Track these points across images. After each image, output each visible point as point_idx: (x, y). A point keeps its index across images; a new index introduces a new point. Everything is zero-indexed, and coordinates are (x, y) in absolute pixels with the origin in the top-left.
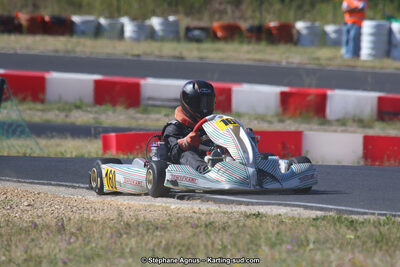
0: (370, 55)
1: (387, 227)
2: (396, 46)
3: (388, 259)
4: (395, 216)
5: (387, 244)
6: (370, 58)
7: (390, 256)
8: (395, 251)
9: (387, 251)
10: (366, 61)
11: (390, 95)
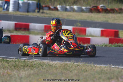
0: (12, 10)
1: (18, 62)
2: (20, 8)
3: (18, 72)
4: (20, 59)
5: (18, 67)
6: (12, 11)
7: (19, 71)
8: (20, 70)
9: (18, 69)
10: (11, 12)
11: (19, 23)
